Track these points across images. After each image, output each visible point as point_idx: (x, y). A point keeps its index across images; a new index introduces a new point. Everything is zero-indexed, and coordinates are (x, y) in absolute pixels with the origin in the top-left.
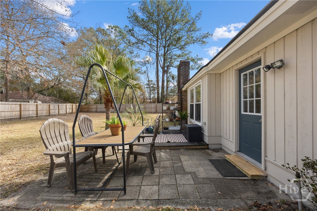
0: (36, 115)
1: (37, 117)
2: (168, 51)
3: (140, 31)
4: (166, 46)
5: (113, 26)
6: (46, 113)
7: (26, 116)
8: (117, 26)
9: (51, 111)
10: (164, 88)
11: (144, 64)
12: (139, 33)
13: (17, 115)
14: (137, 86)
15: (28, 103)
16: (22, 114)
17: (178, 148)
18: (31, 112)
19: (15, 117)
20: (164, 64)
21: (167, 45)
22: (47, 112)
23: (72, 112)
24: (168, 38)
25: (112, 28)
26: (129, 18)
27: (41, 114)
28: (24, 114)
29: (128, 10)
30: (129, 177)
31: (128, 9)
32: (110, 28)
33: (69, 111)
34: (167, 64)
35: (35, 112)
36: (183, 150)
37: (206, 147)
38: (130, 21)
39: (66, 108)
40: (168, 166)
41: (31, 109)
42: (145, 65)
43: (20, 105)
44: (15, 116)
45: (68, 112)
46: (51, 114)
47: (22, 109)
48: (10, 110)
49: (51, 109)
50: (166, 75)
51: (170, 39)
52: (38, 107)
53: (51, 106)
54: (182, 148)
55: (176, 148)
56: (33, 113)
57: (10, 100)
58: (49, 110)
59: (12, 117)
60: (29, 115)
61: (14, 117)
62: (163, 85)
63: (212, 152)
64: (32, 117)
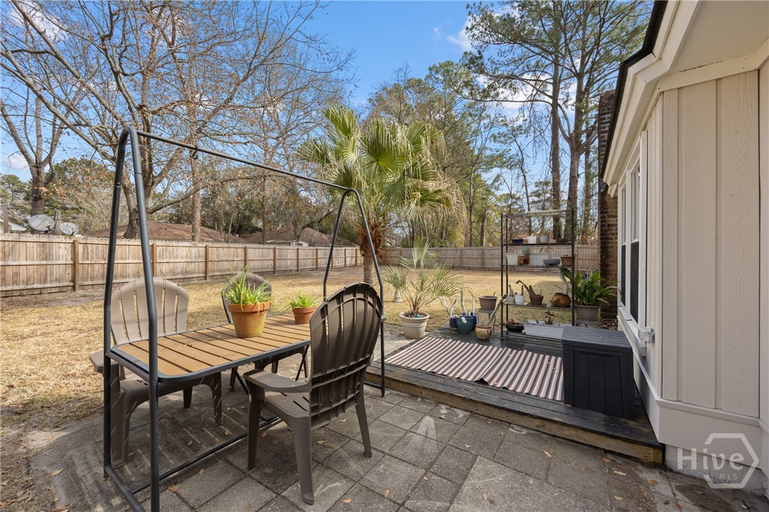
0: (296, 268)
1: (297, 270)
2: (590, 84)
3: (501, 54)
4: (585, 71)
5: (439, 66)
6: (312, 265)
7: (282, 269)
8: (448, 63)
9: (319, 260)
10: (576, 198)
11: (511, 138)
12: (502, 59)
13: (270, 266)
14: (438, 197)
15: (289, 247)
16: (277, 264)
17: (504, 415)
18: (289, 262)
19: (268, 270)
20: (577, 126)
21: (588, 67)
22: (313, 263)
23: (356, 264)
24: (589, 45)
25: (437, 72)
26: (471, 29)
27: (304, 266)
28: (281, 264)
29: (467, 11)
30: (246, 481)
31: (468, 7)
32: (433, 73)
33: (351, 261)
34: (587, 123)
35: (295, 262)
36: (525, 432)
37: (651, 455)
38: (473, 36)
39: (345, 255)
40: (387, 493)
41: (289, 257)
42: (515, 140)
43: (274, 249)
44: (267, 268)
45: (348, 263)
46: (319, 266)
47: (277, 257)
48: (261, 258)
49: (319, 257)
50: (583, 157)
51: (597, 43)
52: (300, 254)
53: (319, 251)
54: (522, 424)
55: (496, 413)
56: (291, 265)
57: (268, 242)
58: (317, 259)
59: (264, 270)
60: (287, 267)
61: (265, 270)
62: (573, 190)
63: (680, 496)
64: (291, 271)
